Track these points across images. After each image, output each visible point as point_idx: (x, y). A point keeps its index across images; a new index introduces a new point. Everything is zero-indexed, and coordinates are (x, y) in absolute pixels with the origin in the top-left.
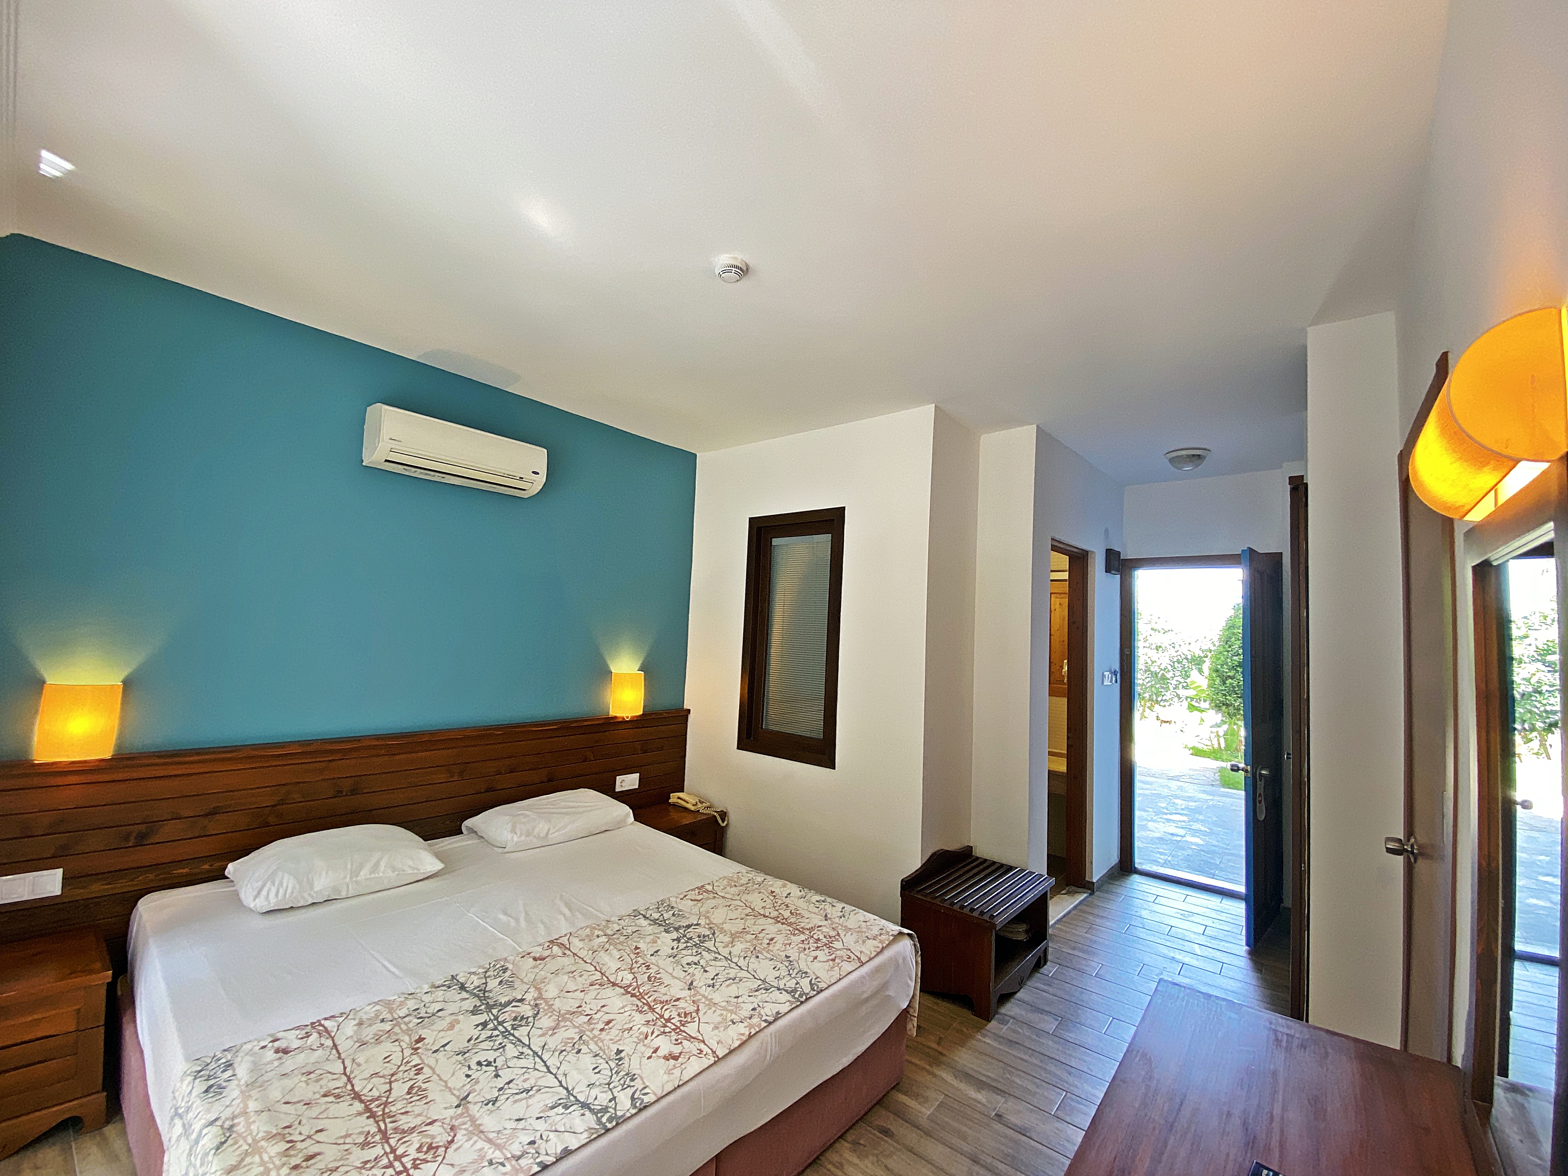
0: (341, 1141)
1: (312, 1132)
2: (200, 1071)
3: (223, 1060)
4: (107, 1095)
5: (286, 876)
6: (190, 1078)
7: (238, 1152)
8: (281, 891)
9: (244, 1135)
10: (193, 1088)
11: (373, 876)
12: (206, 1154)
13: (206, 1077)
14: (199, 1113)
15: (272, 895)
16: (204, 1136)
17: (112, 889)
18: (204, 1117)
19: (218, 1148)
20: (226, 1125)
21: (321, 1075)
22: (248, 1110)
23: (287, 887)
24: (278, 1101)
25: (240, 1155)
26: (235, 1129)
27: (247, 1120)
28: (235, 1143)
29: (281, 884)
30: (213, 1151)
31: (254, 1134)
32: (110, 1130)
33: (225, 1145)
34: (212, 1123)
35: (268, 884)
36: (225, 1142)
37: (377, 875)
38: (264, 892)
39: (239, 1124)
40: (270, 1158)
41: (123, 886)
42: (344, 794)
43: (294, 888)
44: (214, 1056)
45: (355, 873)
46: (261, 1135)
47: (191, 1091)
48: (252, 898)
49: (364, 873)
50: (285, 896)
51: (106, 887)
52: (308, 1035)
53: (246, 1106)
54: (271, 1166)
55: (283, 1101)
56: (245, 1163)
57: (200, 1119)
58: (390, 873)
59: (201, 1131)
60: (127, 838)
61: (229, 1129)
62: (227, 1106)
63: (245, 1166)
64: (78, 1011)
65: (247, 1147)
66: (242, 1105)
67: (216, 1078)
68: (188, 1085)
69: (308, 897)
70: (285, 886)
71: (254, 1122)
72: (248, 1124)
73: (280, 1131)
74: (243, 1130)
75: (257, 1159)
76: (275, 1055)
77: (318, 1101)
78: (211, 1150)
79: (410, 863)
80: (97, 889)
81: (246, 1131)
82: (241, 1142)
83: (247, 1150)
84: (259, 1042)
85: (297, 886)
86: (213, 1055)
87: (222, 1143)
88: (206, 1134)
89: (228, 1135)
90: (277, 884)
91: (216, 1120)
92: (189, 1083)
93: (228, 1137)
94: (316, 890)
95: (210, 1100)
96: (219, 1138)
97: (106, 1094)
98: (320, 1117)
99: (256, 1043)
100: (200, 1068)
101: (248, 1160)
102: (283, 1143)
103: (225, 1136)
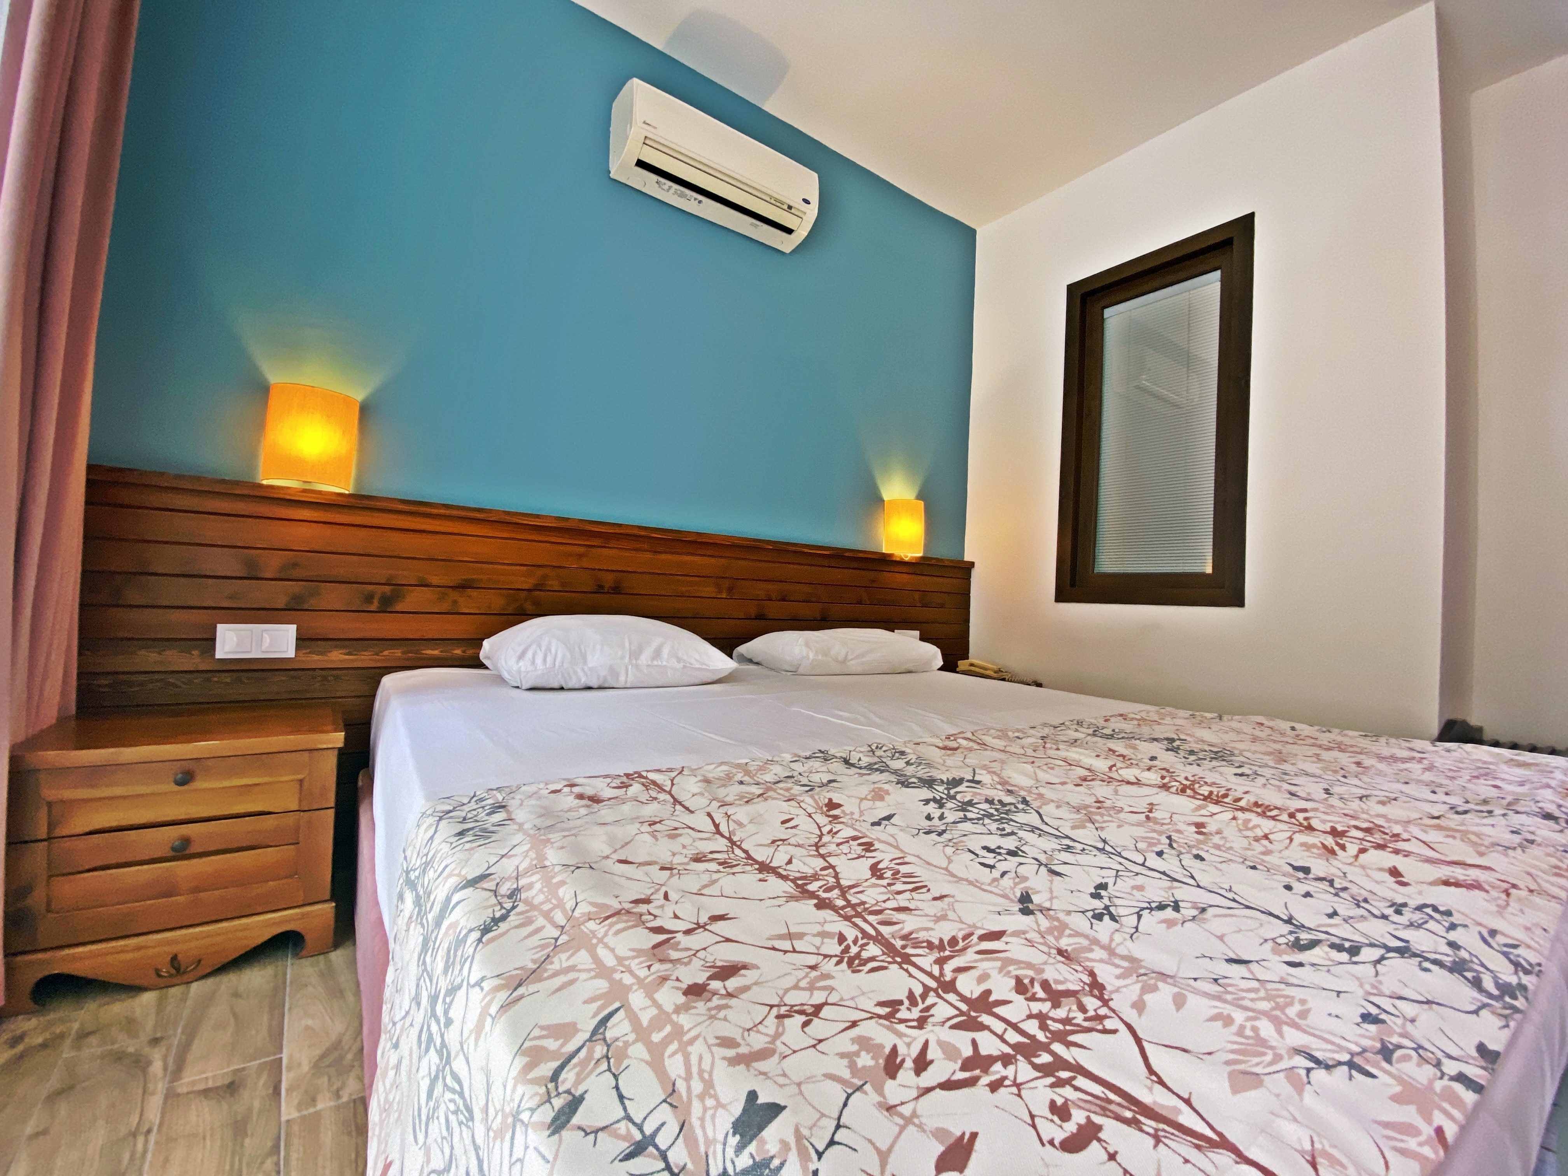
0: (786, 945)
1: (704, 919)
2: (450, 811)
3: (490, 801)
4: (336, 907)
5: (554, 642)
6: (431, 820)
7: (535, 941)
8: (549, 659)
9: (546, 907)
10: (436, 832)
11: (655, 663)
12: (460, 942)
13: (461, 820)
14: (446, 866)
15: (539, 660)
16: (454, 908)
17: (353, 660)
18: (456, 872)
19: (486, 930)
20: (504, 889)
21: (676, 829)
22: (547, 863)
23: (556, 653)
24: (607, 857)
25: (543, 947)
26: (524, 896)
27: (547, 881)
28: (529, 922)
29: (548, 649)
30: (476, 935)
31: (570, 905)
32: (337, 957)
33: (503, 926)
34: (473, 882)
35: (534, 646)
36: (504, 918)
37: (660, 663)
38: (529, 655)
39: (530, 886)
40: (620, 960)
41: (366, 659)
42: (606, 590)
43: (564, 657)
44: (474, 796)
45: (635, 654)
46: (583, 908)
47: (432, 838)
48: (514, 659)
49: (645, 658)
50: (554, 664)
51: (347, 657)
52: (626, 786)
53: (541, 857)
54: (628, 979)
55: (615, 857)
56: (556, 966)
57: (450, 875)
58: (674, 663)
59: (448, 899)
60: (369, 598)
61: (510, 897)
62: (503, 856)
63: (556, 974)
64: (301, 781)
65: (556, 933)
66: (532, 854)
67: (477, 821)
68: (426, 831)
69: (581, 674)
70: (553, 651)
71: (562, 883)
72: (552, 888)
73: (627, 906)
74: (541, 898)
75: (583, 958)
76: (578, 801)
77: (688, 867)
78: (471, 930)
79: (697, 657)
80: (337, 657)
81: (548, 900)
82: (540, 921)
83: (556, 939)
84: (547, 784)
85: (568, 655)
86: (472, 795)
87: (496, 921)
88: (458, 903)
89: (508, 906)
90: (543, 649)
91: (483, 877)
92: (431, 825)
93: (509, 911)
94: (590, 665)
95: (468, 846)
96: (491, 910)
97: (334, 904)
98: (703, 892)
99: (542, 786)
100: (451, 808)
101: (560, 961)
102: (641, 931)
103: (502, 908)
